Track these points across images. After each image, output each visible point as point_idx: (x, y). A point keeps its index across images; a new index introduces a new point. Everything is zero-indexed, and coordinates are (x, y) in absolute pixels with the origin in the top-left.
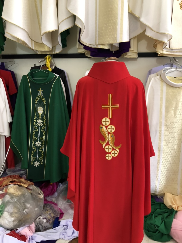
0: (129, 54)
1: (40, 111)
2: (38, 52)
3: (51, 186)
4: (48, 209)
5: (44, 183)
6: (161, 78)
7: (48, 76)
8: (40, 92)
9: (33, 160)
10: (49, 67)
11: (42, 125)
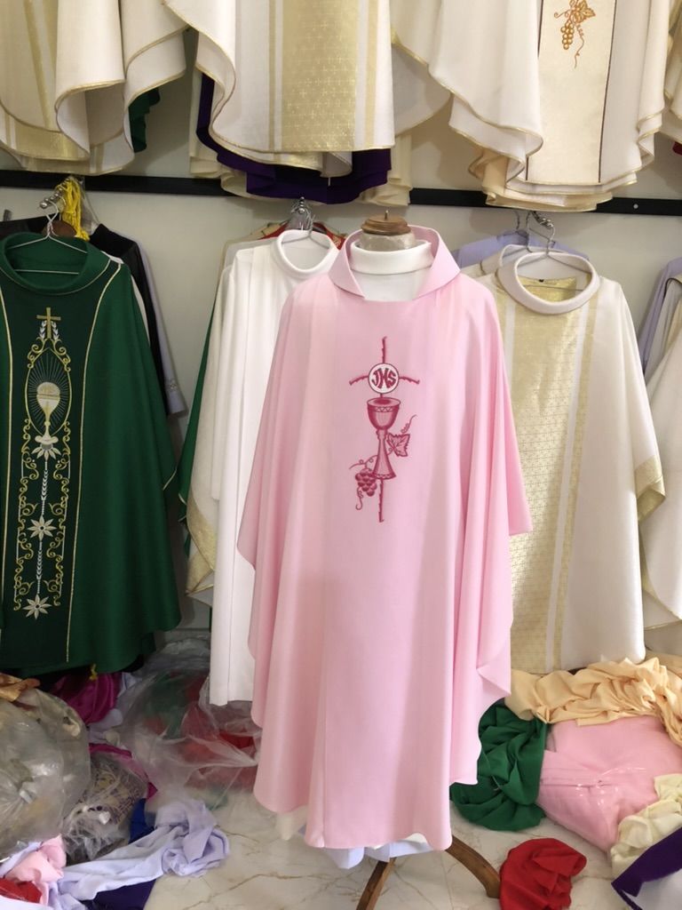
0: (386, 194)
1: (48, 398)
2: (27, 162)
3: (91, 688)
4: (104, 773)
5: (63, 679)
6: (498, 280)
7: (83, 263)
8: (49, 325)
9: (20, 593)
10: (79, 229)
11: (56, 454)
